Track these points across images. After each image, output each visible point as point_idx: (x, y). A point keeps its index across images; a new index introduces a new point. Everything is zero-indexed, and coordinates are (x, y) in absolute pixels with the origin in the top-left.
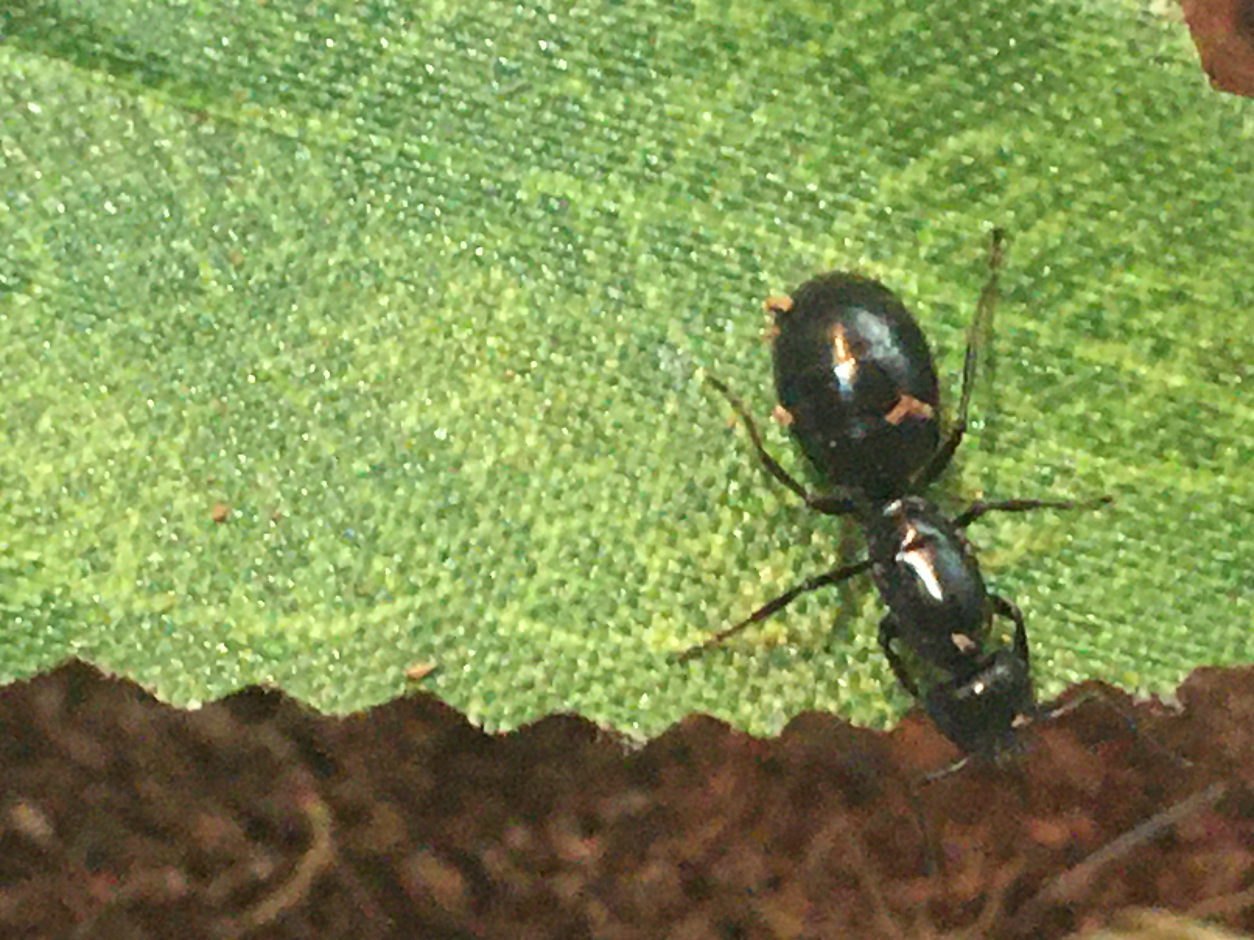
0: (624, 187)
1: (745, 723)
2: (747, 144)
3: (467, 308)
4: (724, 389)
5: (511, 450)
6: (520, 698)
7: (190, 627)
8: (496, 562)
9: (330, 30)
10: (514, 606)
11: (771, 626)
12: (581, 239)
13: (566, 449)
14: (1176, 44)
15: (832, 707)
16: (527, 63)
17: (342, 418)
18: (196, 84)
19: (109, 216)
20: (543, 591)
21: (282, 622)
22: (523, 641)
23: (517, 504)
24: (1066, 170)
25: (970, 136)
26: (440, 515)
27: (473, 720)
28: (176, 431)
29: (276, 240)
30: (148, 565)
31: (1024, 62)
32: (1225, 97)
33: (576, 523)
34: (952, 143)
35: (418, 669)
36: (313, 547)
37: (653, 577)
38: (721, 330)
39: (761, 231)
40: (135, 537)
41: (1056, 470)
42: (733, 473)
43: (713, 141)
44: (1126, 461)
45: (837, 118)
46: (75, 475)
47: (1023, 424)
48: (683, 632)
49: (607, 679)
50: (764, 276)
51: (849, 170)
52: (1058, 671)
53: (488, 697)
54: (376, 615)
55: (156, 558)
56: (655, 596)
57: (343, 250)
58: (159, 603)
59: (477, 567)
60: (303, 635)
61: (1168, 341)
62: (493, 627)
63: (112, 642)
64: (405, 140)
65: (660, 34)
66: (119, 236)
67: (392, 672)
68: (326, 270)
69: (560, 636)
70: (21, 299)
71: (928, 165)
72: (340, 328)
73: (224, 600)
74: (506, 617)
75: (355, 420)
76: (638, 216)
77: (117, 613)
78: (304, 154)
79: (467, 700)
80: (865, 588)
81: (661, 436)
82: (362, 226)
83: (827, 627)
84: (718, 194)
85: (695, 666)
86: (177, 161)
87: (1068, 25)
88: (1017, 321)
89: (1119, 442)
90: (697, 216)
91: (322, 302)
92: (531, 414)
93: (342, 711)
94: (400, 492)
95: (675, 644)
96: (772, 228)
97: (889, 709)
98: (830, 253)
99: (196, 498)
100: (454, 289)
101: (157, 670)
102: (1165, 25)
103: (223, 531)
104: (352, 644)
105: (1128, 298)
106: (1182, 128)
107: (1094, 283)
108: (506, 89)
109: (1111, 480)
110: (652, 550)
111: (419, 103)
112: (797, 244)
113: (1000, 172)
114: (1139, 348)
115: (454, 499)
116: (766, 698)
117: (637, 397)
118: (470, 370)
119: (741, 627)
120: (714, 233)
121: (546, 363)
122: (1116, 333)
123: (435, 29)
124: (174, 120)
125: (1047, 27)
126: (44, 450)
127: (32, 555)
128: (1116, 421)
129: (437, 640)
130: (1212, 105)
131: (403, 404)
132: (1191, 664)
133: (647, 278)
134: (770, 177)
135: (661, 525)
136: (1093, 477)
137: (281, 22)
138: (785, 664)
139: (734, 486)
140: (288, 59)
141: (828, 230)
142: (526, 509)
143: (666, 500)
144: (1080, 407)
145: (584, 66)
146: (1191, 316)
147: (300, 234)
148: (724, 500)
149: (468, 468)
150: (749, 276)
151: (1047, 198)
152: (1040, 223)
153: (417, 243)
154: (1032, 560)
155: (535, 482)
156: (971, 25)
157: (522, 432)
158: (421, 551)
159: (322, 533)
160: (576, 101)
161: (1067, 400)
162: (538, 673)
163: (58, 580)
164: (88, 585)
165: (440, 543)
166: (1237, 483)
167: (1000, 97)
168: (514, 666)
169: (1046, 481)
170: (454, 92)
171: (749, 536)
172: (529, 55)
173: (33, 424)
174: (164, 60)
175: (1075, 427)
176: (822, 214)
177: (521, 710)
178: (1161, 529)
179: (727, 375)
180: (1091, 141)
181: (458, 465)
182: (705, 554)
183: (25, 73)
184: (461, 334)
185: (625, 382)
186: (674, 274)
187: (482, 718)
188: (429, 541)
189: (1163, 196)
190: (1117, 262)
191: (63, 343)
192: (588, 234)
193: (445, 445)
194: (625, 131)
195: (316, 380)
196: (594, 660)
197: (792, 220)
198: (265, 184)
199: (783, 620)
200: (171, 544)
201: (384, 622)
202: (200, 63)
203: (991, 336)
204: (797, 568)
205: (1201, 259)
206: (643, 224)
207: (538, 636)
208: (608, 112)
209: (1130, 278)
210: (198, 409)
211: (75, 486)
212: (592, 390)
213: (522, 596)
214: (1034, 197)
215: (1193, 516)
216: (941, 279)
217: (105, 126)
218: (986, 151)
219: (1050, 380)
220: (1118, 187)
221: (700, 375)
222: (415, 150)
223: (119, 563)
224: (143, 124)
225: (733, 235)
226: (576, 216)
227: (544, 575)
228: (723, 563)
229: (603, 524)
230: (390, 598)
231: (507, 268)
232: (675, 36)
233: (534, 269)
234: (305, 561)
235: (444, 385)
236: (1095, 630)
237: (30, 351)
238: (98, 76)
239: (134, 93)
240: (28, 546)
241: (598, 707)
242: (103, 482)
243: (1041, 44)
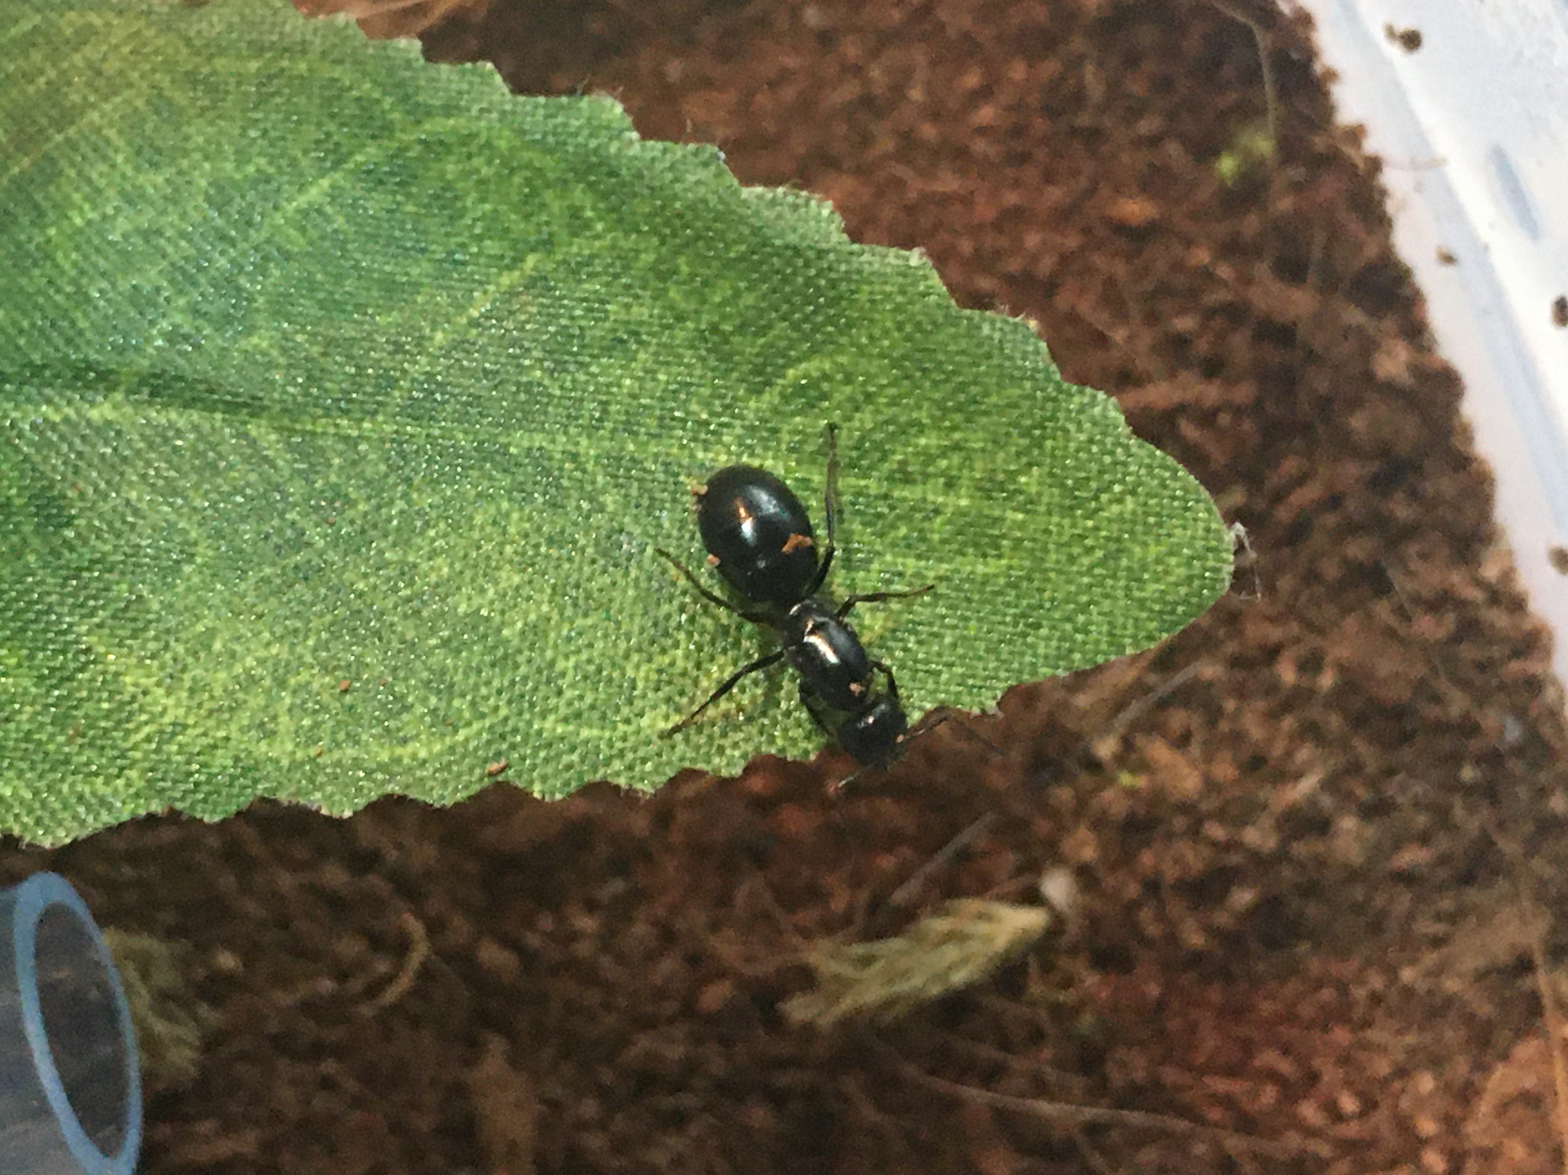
0: (580, 435)
1: (717, 770)
2: (658, 394)
3: (488, 529)
4: (668, 555)
5: (533, 617)
6: (567, 775)
7: (338, 763)
8: (535, 689)
9: (368, 363)
10: (551, 718)
11: (724, 704)
12: (556, 473)
13: (569, 612)
14: (930, 283)
15: (773, 751)
16: (503, 365)
17: (417, 613)
18: (285, 411)
19: (240, 505)
20: (570, 704)
21: (399, 751)
22: (562, 739)
23: (543, 650)
24: (870, 378)
25: (804, 365)
26: (493, 665)
27: (537, 795)
28: (306, 638)
29: (353, 504)
30: (302, 727)
31: (832, 312)
32: (967, 312)
33: (584, 656)
34: (791, 372)
35: (494, 766)
36: (410, 699)
37: (640, 685)
38: (659, 518)
39: (675, 450)
40: (290, 710)
41: (893, 574)
42: (682, 609)
43: (634, 396)
44: (940, 560)
45: (714, 369)
46: (242, 677)
47: (866, 548)
48: (667, 718)
49: (621, 754)
50: (682, 478)
51: (728, 401)
52: (917, 704)
53: (544, 779)
54: (461, 736)
55: (307, 722)
56: (644, 696)
57: (400, 504)
58: (313, 751)
59: (522, 696)
60: (414, 757)
61: (952, 477)
62: (540, 733)
63: (285, 782)
64: (431, 426)
65: (588, 333)
66: (248, 517)
67: (478, 772)
68: (389, 520)
69: (585, 733)
70: (187, 569)
71: (777, 389)
72: (405, 553)
73: (357, 742)
74: (549, 724)
75: (425, 614)
76: (592, 452)
77: (285, 762)
78: (363, 447)
79: (532, 782)
80: (783, 668)
81: (631, 592)
82: (410, 486)
83: (760, 700)
84: (643, 430)
85: (678, 737)
86: (280, 463)
87: (857, 281)
88: (852, 481)
89: (932, 549)
90: (631, 447)
91: (391, 539)
92: (542, 591)
93: (449, 802)
94: (464, 654)
95: (662, 725)
96: (682, 447)
97: (810, 747)
98: (723, 458)
99: (327, 679)
100: (478, 520)
101: (318, 795)
102: (921, 273)
103: (348, 699)
104: (446, 759)
105: (924, 454)
106: (941, 337)
107: (899, 448)
108: (491, 384)
109: (931, 574)
110: (637, 667)
111: (435, 400)
112: (700, 455)
113: (825, 386)
114: (935, 485)
115: (500, 652)
116: (728, 752)
117: (611, 569)
118: (498, 568)
119: (704, 707)
120: (643, 456)
121: (547, 556)
122: (919, 478)
123: (437, 353)
124: (273, 437)
125: (843, 286)
126: (220, 663)
127: (221, 734)
128: (929, 535)
129: (504, 746)
130: (960, 318)
131: (457, 597)
132: (1003, 685)
133: (604, 491)
134: (677, 414)
135: (639, 650)
136: (918, 575)
137: (336, 363)
138: (737, 728)
139: (684, 617)
140: (344, 385)
141: (719, 442)
142: (549, 654)
143: (641, 633)
144: (903, 531)
145: (541, 361)
146: (968, 458)
147: (369, 498)
148: (679, 627)
149: (506, 632)
150: (671, 480)
151: (860, 397)
152: (858, 415)
153: (449, 493)
154: (887, 634)
155: (552, 635)
156: (793, 292)
157: (539, 604)
158: (484, 691)
159: (416, 688)
160: (539, 384)
161: (893, 527)
162: (575, 757)
163: (243, 747)
164: (263, 746)
165: (496, 683)
166: (1015, 562)
167: (819, 336)
168: (559, 756)
169: (888, 582)
170: (457, 391)
171: (700, 648)
172: (503, 360)
173: (208, 648)
174: (260, 399)
175: (902, 543)
176: (713, 433)
177: (567, 784)
178: (969, 600)
179: (668, 546)
180: (882, 356)
181: (499, 631)
182: (672, 664)
183: (169, 421)
184: (487, 547)
185: (602, 562)
186: (622, 486)
187: (543, 793)
188: (488, 683)
189: (936, 384)
190: (913, 431)
191: (221, 592)
192: (561, 469)
193: (488, 619)
194: (575, 398)
195: (395, 590)
196: (611, 746)
197: (694, 439)
198: (341, 468)
199: (730, 699)
200: (315, 712)
201: (467, 740)
202: (285, 397)
203: (838, 494)
204: (735, 663)
205: (968, 420)
206: (598, 457)
207: (571, 733)
208: (562, 388)
209: (923, 441)
210: (320, 622)
211: (244, 684)
212: (580, 569)
213: (556, 709)
214: (851, 399)
215: (989, 589)
216: (799, 462)
217: (228, 448)
218: (815, 374)
219: (879, 516)
220: (906, 383)
221: (650, 550)
222: (437, 432)
223: (282, 728)
224: (253, 443)
225: (656, 456)
226: (550, 459)
227: (569, 694)
228: (686, 669)
229: (603, 655)
230: (469, 724)
231: (510, 499)
232: (598, 333)
233: (528, 498)
234: (407, 708)
235: (481, 580)
236: (938, 673)
237: (200, 599)
238: (218, 416)
239: (245, 423)
240: (218, 727)
241: (618, 774)
242: (262, 678)
243: (841, 298)
